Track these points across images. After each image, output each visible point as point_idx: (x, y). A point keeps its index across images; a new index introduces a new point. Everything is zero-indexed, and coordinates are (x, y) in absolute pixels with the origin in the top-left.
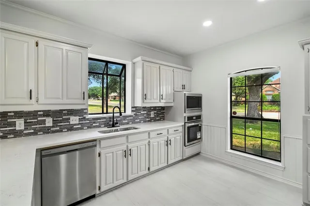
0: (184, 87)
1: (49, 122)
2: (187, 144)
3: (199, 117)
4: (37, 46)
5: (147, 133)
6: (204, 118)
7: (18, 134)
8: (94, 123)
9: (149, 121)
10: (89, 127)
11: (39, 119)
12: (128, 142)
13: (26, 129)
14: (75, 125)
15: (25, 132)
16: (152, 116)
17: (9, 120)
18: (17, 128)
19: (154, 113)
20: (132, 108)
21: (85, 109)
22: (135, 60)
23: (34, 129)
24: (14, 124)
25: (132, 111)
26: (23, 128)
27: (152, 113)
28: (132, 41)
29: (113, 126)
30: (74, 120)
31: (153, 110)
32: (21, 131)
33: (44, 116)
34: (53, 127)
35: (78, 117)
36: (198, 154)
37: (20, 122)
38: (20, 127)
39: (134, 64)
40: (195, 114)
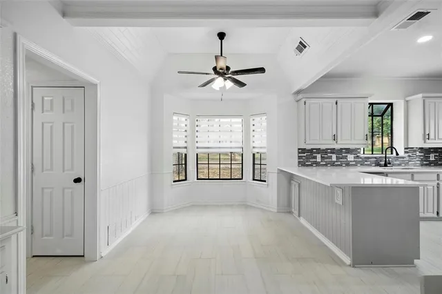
1: (334, 157)
4: (336, 104)
5: (436, 175)
7: (318, 164)
8: (366, 161)
9: (426, 165)
10: (361, 165)
11: (329, 155)
13: (322, 161)
14: (351, 161)
15: (321, 163)
16: (431, 159)
17: (314, 155)
19: (435, 156)
20: (405, 149)
21: (358, 149)
22: (408, 99)
23: (326, 162)
25: (405, 152)
26: (320, 160)
27: (432, 155)
29: (386, 165)
30: (351, 157)
31: (432, 152)
32: (319, 162)
33: (331, 153)
34: (337, 162)
35: (353, 156)
37: (319, 156)
38: (319, 159)
39: (407, 102)
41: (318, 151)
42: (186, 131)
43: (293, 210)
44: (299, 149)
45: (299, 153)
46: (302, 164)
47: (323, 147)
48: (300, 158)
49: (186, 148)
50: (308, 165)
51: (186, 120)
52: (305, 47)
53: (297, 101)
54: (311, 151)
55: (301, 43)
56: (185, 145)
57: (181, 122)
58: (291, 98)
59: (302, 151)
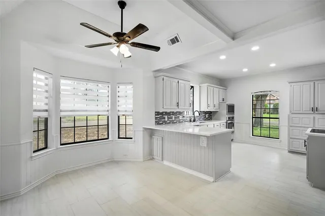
0: (223, 100)
3: (233, 118)
4: (178, 83)
6: (235, 118)
7: (166, 123)
9: (205, 120)
16: (207, 117)
17: (164, 116)
20: (200, 112)
23: (170, 121)
24: (172, 118)
27: (207, 115)
29: (194, 121)
30: (181, 117)
33: (173, 115)
34: (174, 120)
37: (166, 117)
38: (166, 120)
39: (200, 86)
40: (231, 116)
41: (167, 113)
42: (47, 91)
44: (156, 112)
45: (156, 115)
46: (157, 123)
47: (168, 111)
48: (156, 118)
49: (47, 111)
50: (161, 124)
51: (46, 78)
52: (178, 41)
53: (155, 77)
54: (162, 113)
55: (176, 37)
56: (46, 108)
57: (40, 80)
58: (152, 74)
59: (157, 113)
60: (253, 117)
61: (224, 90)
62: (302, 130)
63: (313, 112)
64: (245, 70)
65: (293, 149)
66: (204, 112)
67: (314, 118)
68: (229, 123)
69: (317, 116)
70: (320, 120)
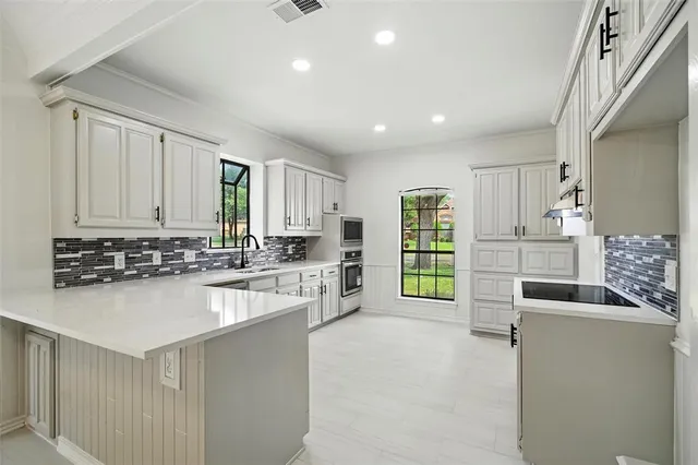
0: (335, 207)
1: (157, 258)
2: (345, 293)
3: (359, 253)
4: (162, 141)
5: (298, 275)
6: (365, 255)
7: (117, 276)
8: (215, 261)
9: (285, 260)
10: (208, 268)
11: (144, 253)
12: (277, 286)
13: (127, 268)
14: (191, 263)
15: (126, 273)
16: (290, 252)
17: (105, 254)
18: (117, 267)
19: (293, 248)
20: (265, 238)
21: (202, 239)
22: (268, 163)
23: (138, 269)
24: (111, 260)
25: (265, 244)
26: (123, 266)
27: (290, 247)
28: (267, 131)
29: (243, 266)
30: (190, 256)
31: (293, 242)
32: (121, 271)
33: (150, 248)
34: (162, 266)
35: (194, 252)
36: (356, 310)
37: (119, 257)
38: (119, 265)
39: (267, 167)
40: (354, 249)
41: (118, 244)
43: (33, 420)
44: (56, 240)
45: (57, 250)
46: (68, 280)
47: (130, 235)
48: (58, 263)
50: (90, 282)
54: (98, 244)
60: (403, 252)
61: (338, 183)
62: (498, 281)
63: (516, 238)
64: (380, 128)
65: (480, 325)
66: (279, 238)
67: (520, 251)
68: (347, 268)
69: (526, 247)
70: (531, 255)
